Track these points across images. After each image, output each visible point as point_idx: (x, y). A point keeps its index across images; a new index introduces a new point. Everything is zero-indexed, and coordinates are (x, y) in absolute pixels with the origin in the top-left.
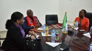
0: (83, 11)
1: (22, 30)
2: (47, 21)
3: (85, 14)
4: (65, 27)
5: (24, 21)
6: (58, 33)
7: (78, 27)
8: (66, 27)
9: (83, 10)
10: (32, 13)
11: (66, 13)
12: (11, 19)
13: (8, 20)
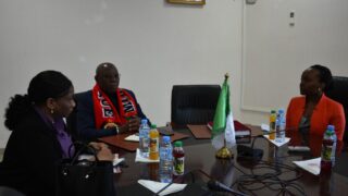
0: (317, 72)
1: (63, 135)
2: (179, 111)
3: (323, 85)
4: (223, 130)
5: (74, 104)
6: (181, 149)
7: (287, 136)
8: (227, 131)
9: (317, 67)
10: (117, 76)
11: (227, 77)
12: (26, 92)
13: (18, 97)
